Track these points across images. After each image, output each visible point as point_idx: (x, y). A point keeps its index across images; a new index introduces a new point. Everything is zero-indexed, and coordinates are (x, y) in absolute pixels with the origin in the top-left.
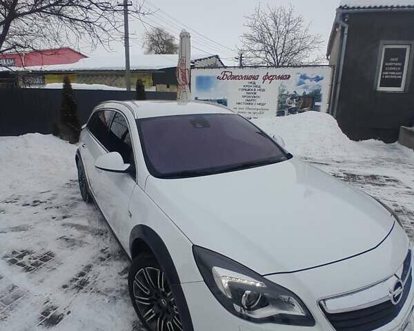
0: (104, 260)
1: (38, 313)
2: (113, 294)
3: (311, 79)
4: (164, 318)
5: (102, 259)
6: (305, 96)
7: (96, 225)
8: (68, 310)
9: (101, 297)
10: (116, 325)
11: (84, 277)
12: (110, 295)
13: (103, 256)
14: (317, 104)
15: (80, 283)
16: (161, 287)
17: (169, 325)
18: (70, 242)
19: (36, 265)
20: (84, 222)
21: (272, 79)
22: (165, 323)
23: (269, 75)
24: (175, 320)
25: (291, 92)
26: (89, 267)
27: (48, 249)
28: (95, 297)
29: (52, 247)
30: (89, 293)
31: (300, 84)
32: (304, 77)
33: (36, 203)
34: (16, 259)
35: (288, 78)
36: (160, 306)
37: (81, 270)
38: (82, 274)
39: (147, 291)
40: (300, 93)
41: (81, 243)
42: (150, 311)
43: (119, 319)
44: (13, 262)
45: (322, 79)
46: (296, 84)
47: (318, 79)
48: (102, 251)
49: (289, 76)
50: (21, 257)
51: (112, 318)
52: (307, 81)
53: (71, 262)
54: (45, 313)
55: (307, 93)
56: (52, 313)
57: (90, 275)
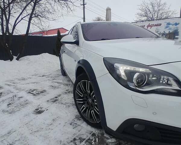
0: (67, 93)
1: (34, 109)
2: (69, 104)
3: (173, 25)
4: (90, 109)
5: (66, 93)
6: (170, 33)
7: (66, 82)
8: (47, 109)
9: (62, 105)
10: (67, 116)
11: (57, 98)
12: (67, 105)
13: (67, 92)
14: (176, 37)
15: (55, 100)
16: (88, 91)
17: (93, 112)
18: (53, 87)
19: (38, 94)
20: (61, 81)
21: (152, 27)
22: (90, 112)
23: (150, 25)
24: (96, 109)
25: (162, 32)
26: (60, 95)
27: (44, 89)
28: (60, 105)
29: (46, 88)
30: (57, 104)
31: (167, 27)
32: (169, 24)
33: (43, 76)
34: (30, 92)
35: (160, 25)
36: (88, 103)
37: (56, 96)
38: (56, 97)
39: (81, 95)
40: (167, 32)
41: (58, 88)
42: (83, 106)
43: (69, 114)
44: (29, 93)
45: (179, 24)
46: (164, 27)
47: (176, 24)
48: (67, 90)
49: (161, 24)
50: (33, 91)
51: (66, 113)
52: (171, 26)
53: (53, 94)
54: (37, 110)
55: (171, 31)
56: (40, 109)
57: (59, 98)
